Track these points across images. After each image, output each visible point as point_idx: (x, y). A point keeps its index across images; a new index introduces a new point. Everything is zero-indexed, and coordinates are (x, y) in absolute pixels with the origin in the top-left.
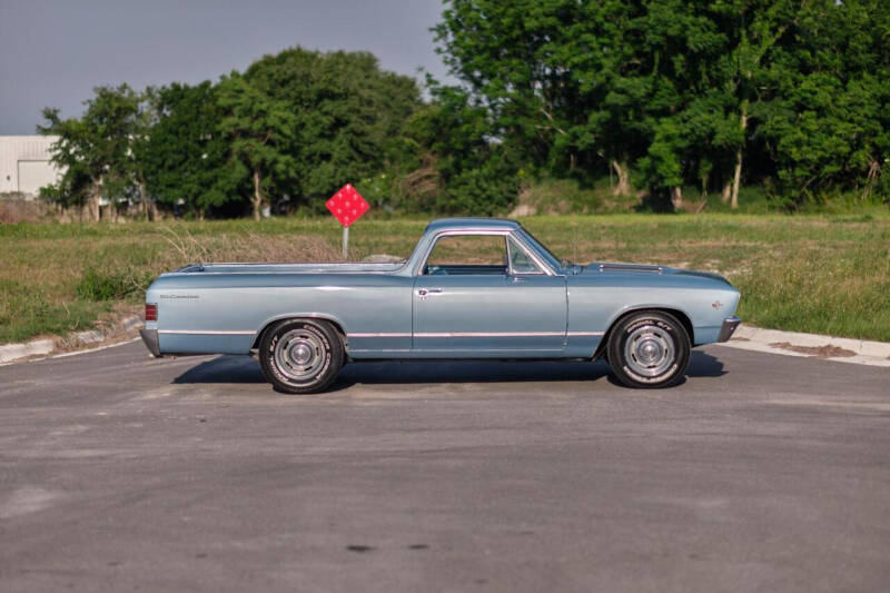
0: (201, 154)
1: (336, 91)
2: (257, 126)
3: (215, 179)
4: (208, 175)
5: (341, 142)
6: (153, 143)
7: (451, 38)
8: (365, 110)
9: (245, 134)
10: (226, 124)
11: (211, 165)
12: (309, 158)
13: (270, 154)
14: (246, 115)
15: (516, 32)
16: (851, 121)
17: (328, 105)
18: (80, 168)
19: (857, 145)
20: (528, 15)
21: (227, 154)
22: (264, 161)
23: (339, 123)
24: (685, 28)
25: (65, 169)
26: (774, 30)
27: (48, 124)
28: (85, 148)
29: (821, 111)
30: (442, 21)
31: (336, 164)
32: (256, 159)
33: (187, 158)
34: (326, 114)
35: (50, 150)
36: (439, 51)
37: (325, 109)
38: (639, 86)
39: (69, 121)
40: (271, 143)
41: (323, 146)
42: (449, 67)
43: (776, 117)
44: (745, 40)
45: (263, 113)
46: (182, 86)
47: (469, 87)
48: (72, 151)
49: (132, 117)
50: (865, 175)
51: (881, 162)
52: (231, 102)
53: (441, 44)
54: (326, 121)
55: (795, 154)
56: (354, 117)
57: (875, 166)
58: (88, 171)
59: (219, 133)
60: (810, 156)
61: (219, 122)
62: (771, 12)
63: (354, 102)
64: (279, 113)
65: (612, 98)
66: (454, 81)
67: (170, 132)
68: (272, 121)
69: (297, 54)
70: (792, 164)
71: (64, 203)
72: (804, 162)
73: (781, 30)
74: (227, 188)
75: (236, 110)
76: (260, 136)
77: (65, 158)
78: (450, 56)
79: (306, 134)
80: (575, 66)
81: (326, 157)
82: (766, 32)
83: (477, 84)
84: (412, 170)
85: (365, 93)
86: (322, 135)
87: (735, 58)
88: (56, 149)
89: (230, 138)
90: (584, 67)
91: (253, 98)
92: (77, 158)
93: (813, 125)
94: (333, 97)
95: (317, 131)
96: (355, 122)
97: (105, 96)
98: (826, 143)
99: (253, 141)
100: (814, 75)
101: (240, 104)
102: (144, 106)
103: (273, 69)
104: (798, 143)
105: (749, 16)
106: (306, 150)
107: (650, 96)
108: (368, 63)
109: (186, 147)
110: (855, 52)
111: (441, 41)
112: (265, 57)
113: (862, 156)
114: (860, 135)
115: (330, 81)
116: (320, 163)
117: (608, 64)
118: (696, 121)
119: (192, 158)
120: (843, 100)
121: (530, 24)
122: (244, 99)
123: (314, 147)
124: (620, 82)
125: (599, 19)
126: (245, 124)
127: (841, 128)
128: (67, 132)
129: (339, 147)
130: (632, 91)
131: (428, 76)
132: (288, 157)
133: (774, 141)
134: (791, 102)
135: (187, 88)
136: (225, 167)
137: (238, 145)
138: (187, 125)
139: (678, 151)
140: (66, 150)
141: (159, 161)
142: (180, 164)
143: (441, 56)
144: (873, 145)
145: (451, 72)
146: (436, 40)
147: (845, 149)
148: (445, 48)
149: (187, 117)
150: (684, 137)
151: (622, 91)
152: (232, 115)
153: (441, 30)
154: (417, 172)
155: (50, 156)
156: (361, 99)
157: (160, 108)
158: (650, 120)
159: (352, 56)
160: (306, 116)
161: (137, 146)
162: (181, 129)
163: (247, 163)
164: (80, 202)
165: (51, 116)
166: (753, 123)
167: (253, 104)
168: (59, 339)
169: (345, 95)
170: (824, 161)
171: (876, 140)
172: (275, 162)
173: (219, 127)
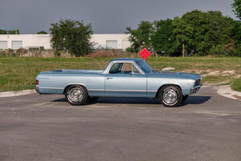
0: (168, 39)
1: (206, 21)
2: (183, 31)
3: (172, 46)
4: (170, 45)
5: (207, 36)
6: (156, 36)
7: (237, 7)
8: (214, 27)
9: (180, 33)
10: (175, 31)
11: (171, 42)
12: (198, 40)
13: (186, 39)
14: (180, 28)
17: (203, 26)
18: (136, 42)
21: (175, 39)
22: (185, 40)
23: (206, 31)
25: (132, 43)
27: (128, 31)
28: (138, 37)
30: (234, 2)
31: (205, 42)
32: (183, 40)
33: (164, 40)
34: (203, 28)
35: (128, 38)
37: (202, 27)
39: (134, 31)
40: (187, 36)
41: (202, 37)
42: (237, 15)
45: (184, 28)
46: (163, 21)
48: (134, 38)
49: (150, 29)
52: (176, 24)
53: (234, 9)
54: (203, 30)
56: (211, 29)
58: (138, 43)
59: (173, 33)
61: (173, 30)
63: (211, 25)
64: (189, 28)
66: (238, 19)
67: (160, 33)
68: (187, 29)
69: (196, 12)
71: (132, 51)
74: (175, 48)
75: (177, 27)
76: (184, 34)
77: (133, 40)
78: (237, 12)
79: (197, 34)
81: (203, 40)
84: (226, 44)
85: (214, 22)
86: (202, 34)
88: (130, 38)
89: (176, 34)
91: (182, 23)
92: (136, 40)
94: (205, 23)
95: (200, 33)
96: (211, 30)
97: (143, 23)
99: (182, 35)
101: (178, 25)
102: (154, 26)
103: (189, 16)
106: (197, 38)
108: (219, 14)
109: (164, 37)
112: (187, 13)
115: (204, 19)
116: (201, 42)
119: (166, 40)
122: (179, 23)
123: (199, 37)
126: (180, 30)
128: (133, 33)
129: (206, 37)
132: (192, 40)
135: (165, 21)
136: (174, 43)
137: (178, 36)
138: (164, 31)
140: (133, 38)
141: (157, 40)
142: (163, 42)
143: (234, 12)
145: (237, 17)
146: (232, 8)
148: (235, 10)
149: (164, 29)
153: (234, 5)
154: (228, 44)
155: (128, 39)
156: (213, 24)
157: (158, 26)
159: (215, 12)
160: (197, 29)
161: (152, 37)
162: (163, 32)
163: (180, 41)
164: (137, 52)
165: (129, 29)
167: (182, 25)
169: (209, 23)
172: (188, 41)
173: (173, 32)
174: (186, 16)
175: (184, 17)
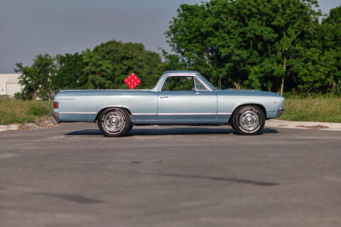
0: (76, 81)
1: (128, 56)
2: (98, 70)
6: (58, 77)
7: (172, 36)
8: (139, 63)
9: (94, 73)
10: (86, 69)
11: (81, 85)
12: (118, 82)
13: (103, 80)
14: (94, 66)
15: (197, 33)
16: (326, 66)
17: (125, 62)
18: (30, 86)
19: (328, 76)
20: (202, 27)
21: (86, 81)
22: (100, 83)
23: (130, 69)
24: (262, 31)
25: (24, 86)
26: (296, 32)
27: (18, 68)
28: (32, 78)
29: (314, 63)
30: (169, 30)
32: (97, 82)
33: (71, 82)
34: (125, 65)
36: (168, 41)
38: (244, 54)
39: (26, 68)
40: (103, 76)
42: (172, 48)
43: (297, 65)
44: (285, 36)
45: (100, 65)
46: (70, 55)
47: (180, 55)
48: (27, 79)
49: (50, 66)
50: (331, 87)
51: (337, 82)
52: (88, 60)
53: (169, 39)
54: (125, 68)
55: (304, 79)
56: (135, 67)
57: (335, 84)
58: (33, 87)
59: (83, 73)
60: (310, 80)
61: (83, 68)
62: (295, 25)
63: (135, 61)
64: (106, 64)
65: (234, 58)
66: (173, 53)
67: (64, 72)
68: (103, 68)
69: (113, 43)
70: (303, 83)
71: (24, 98)
72: (308, 82)
73: (299, 32)
75: (90, 64)
76: (99, 73)
77: (25, 82)
78: (172, 43)
79: (116, 73)
80: (220, 46)
82: (293, 33)
83: (183, 54)
85: (139, 58)
86: (123, 73)
87: (281, 43)
88: (21, 78)
89: (87, 75)
90: (223, 46)
91: (97, 59)
92: (29, 82)
93: (311, 68)
94: (127, 59)
95: (121, 71)
97: (40, 58)
98: (316, 75)
99: (96, 76)
100: (312, 49)
101: (92, 62)
102: (55, 62)
103: (104, 48)
104: (305, 75)
105: (287, 26)
106: (117, 79)
107: (249, 57)
108: (140, 47)
109: (71, 78)
110: (327, 41)
111: (169, 37)
112: (101, 44)
113: (330, 80)
114: (329, 72)
115: (126, 53)
117: (233, 45)
118: (266, 66)
119: (73, 82)
120: (323, 58)
121: (203, 30)
122: (93, 60)
123: (120, 78)
124: (237, 52)
125: (229, 28)
126: (93, 69)
127: (322, 69)
128: (26, 72)
130: (242, 55)
131: (163, 51)
132: (110, 82)
133: (296, 74)
134: (303, 59)
136: (86, 86)
137: (90, 77)
139: (259, 78)
140: (25, 79)
141: (60, 83)
142: (69, 84)
143: (169, 44)
144: (334, 76)
145: (173, 50)
146: (167, 37)
147: (323, 77)
149: (71, 67)
150: (262, 72)
151: (238, 55)
153: (169, 34)
155: (18, 80)
156: (138, 59)
157: (61, 63)
158: (249, 66)
160: (117, 66)
161: (52, 78)
162: (70, 71)
163: (94, 84)
164: (31, 98)
165: (19, 65)
166: (288, 67)
167: (97, 61)
168: (20, 125)
169: (132, 58)
170: (316, 82)
171: (336, 74)
172: (105, 83)
173: (84, 70)
174: (101, 49)
175: (96, 49)
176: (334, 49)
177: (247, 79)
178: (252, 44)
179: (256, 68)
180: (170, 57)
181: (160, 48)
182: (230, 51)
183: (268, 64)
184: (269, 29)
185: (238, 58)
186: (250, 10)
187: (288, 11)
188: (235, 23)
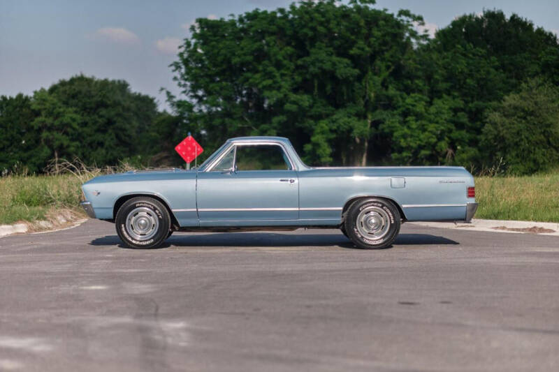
0: (21, 141)
1: (109, 102)
2: (57, 122)
3: (30, 157)
4: (25, 155)
5: (111, 134)
7: (183, 70)
8: (125, 114)
9: (50, 129)
10: (37, 121)
11: (27, 148)
12: (90, 145)
13: (65, 141)
14: (50, 116)
15: (224, 66)
16: (437, 123)
17: (103, 112)
19: (440, 138)
20: (234, 55)
21: (38, 141)
22: (62, 144)
23: (110, 122)
24: (334, 64)
26: (388, 67)
29: (419, 116)
30: (178, 59)
31: (107, 149)
32: (57, 143)
33: (11, 144)
34: (101, 117)
36: (175, 79)
37: (101, 113)
38: (305, 100)
40: (66, 133)
41: (99, 137)
42: (183, 89)
43: (391, 120)
44: (370, 73)
45: (58, 116)
46: (8, 98)
47: (195, 101)
50: (444, 156)
51: (454, 149)
52: (39, 107)
53: (177, 74)
54: (102, 121)
55: (403, 143)
56: (119, 119)
57: (450, 151)
59: (33, 127)
60: (411, 144)
61: (32, 121)
62: (387, 55)
63: (119, 109)
64: (70, 115)
65: (288, 106)
66: (185, 98)
68: (66, 119)
69: (81, 79)
70: (401, 150)
72: (408, 148)
73: (393, 67)
74: (38, 163)
75: (43, 113)
76: (59, 129)
78: (183, 82)
79: (87, 130)
80: (265, 87)
81: (101, 144)
82: (383, 68)
83: (200, 99)
84: (155, 153)
85: (125, 104)
86: (98, 130)
87: (364, 84)
89: (40, 130)
90: (270, 88)
91: (53, 104)
93: (414, 125)
94: (106, 106)
95: (95, 127)
96: (120, 122)
98: (422, 136)
99: (54, 133)
100: (413, 95)
101: (45, 109)
103: (67, 88)
104: (404, 136)
105: (373, 57)
106: (89, 139)
107: (311, 107)
108: (123, 86)
109: (12, 136)
110: (437, 81)
111: (177, 72)
112: (60, 81)
113: (443, 145)
114: (443, 132)
115: (104, 96)
116: (97, 148)
117: (286, 85)
118: (341, 121)
119: (16, 144)
120: (432, 110)
122: (47, 105)
123: (94, 138)
124: (293, 97)
125: (280, 57)
126: (49, 121)
127: (431, 127)
129: (109, 139)
130: (301, 103)
131: (168, 93)
132: (77, 143)
133: (391, 133)
134: (399, 111)
135: (11, 99)
136: (36, 150)
137: (45, 134)
138: (12, 123)
139: (329, 141)
142: (8, 147)
143: (177, 82)
144: (449, 138)
145: (184, 92)
146: (174, 71)
147: (434, 140)
148: (179, 76)
149: (11, 118)
150: (332, 131)
151: (294, 103)
152: (41, 115)
153: (177, 66)
154: (159, 154)
156: (123, 108)
158: (312, 122)
159: (113, 82)
160: (88, 118)
162: (10, 124)
163: (50, 147)
166: (375, 124)
167: (54, 109)
168: (30, 224)
169: (114, 105)
170: (421, 147)
171: (452, 135)
172: (68, 146)
173: (32, 123)
174: (62, 89)
175: (53, 89)
176: (449, 95)
177: (309, 141)
178: (316, 85)
179: (324, 125)
180: (180, 104)
181: (162, 89)
182: (281, 95)
183: (342, 118)
184: (346, 60)
185: (294, 108)
186: (313, 29)
187: (376, 33)
188: (289, 49)
